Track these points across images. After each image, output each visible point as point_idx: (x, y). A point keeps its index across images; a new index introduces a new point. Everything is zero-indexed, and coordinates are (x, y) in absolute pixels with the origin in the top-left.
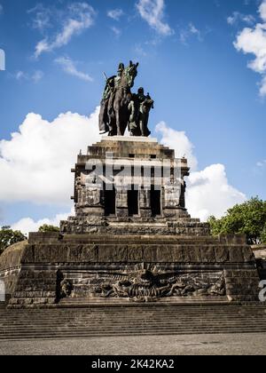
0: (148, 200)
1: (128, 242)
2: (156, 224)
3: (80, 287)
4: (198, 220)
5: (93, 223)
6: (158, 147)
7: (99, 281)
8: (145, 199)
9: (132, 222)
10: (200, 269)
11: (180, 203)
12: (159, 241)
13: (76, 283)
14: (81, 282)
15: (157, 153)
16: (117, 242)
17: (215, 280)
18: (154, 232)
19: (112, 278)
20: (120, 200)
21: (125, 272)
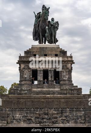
0: (53, 77)
1: (39, 99)
2: (56, 89)
3: (17, 119)
4: (77, 86)
5: (25, 89)
6: (59, 50)
7: (26, 116)
8: (51, 76)
9: (44, 88)
10: (73, 111)
11: (69, 78)
12: (55, 98)
13: (16, 117)
14: (18, 117)
15: (58, 53)
16: (35, 99)
17: (81, 116)
18: (54, 93)
19: (32, 115)
20: (39, 77)
21: (38, 113)
